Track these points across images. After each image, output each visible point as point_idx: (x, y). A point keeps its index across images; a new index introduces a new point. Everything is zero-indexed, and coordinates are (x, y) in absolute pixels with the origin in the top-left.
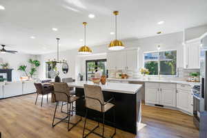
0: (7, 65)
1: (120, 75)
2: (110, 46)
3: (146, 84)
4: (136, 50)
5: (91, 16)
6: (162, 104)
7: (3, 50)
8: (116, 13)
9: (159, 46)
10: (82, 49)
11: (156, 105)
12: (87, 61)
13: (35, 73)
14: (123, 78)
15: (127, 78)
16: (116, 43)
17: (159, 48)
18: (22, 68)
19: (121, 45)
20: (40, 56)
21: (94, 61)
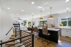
0: (19, 23)
1: (52, 26)
2: (49, 18)
3: (62, 29)
4: (58, 18)
5: (43, 10)
6: (69, 36)
7: (19, 19)
8: (51, 8)
9: (67, 16)
10: (40, 19)
11: (66, 37)
12: (40, 22)
13: (25, 25)
14: (53, 27)
15: (54, 27)
16: (51, 17)
17: (67, 17)
18: (22, 24)
19: (53, 17)
20: (26, 20)
21: (42, 21)
